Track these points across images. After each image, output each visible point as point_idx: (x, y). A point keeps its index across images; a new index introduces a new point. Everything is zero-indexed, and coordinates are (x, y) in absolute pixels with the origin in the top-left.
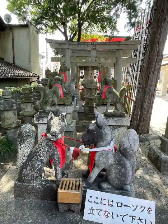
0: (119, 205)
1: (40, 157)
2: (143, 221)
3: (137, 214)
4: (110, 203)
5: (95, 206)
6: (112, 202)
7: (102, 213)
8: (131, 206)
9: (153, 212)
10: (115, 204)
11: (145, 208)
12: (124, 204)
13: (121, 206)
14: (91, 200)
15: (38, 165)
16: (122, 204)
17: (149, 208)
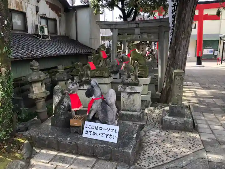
0: (101, 128)
1: (64, 103)
2: (112, 136)
3: (110, 133)
4: (96, 128)
5: (89, 130)
6: (98, 127)
7: (92, 133)
8: (107, 129)
9: (117, 132)
10: (98, 128)
11: (113, 130)
12: (103, 128)
13: (102, 129)
14: (87, 126)
15: (62, 107)
16: (102, 128)
17: (116, 130)
